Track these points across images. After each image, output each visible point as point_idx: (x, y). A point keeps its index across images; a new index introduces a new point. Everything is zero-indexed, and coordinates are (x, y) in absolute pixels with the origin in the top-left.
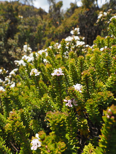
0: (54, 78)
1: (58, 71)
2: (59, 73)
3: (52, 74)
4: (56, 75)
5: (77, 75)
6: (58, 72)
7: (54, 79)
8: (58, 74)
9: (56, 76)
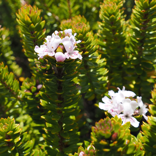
0: (44, 68)
1: (60, 40)
2: (64, 51)
3: (37, 50)
4: (51, 55)
5: (124, 52)
6: (61, 44)
7: (45, 71)
8: (59, 55)
9: (51, 60)
